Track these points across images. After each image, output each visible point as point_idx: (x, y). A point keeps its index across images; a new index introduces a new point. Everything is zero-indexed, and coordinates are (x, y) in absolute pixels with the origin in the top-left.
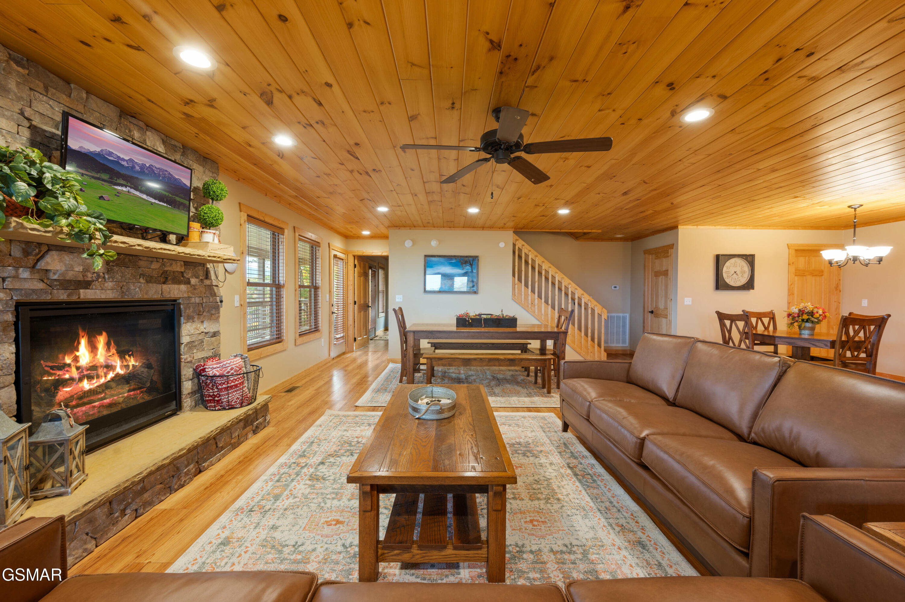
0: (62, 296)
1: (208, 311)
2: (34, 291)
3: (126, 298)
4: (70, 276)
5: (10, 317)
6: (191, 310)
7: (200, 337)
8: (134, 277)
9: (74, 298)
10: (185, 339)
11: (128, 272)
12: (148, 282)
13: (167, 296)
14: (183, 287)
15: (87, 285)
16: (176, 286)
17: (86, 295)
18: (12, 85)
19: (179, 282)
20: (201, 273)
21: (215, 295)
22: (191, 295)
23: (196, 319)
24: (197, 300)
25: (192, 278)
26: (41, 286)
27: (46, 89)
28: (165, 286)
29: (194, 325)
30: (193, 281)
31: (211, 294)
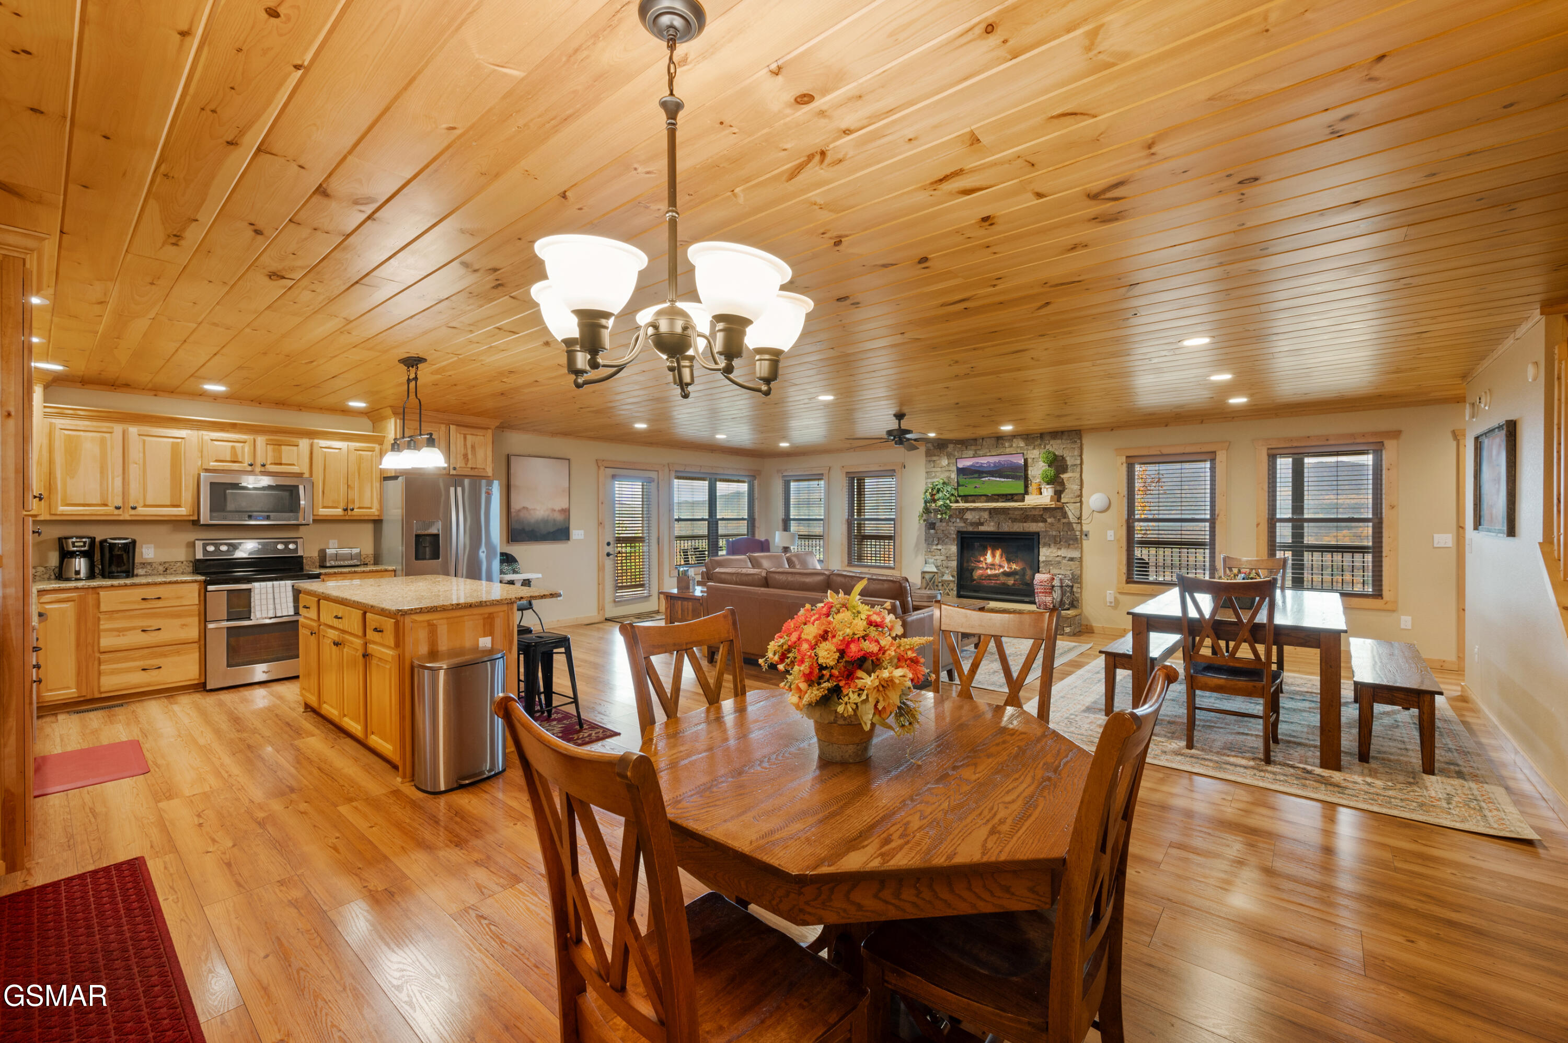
0: (970, 529)
1: (1066, 542)
2: (962, 527)
3: (1000, 530)
4: (974, 520)
5: (955, 536)
6: (1047, 539)
7: (1058, 559)
8: (1005, 519)
9: (976, 530)
10: (1042, 558)
11: (1002, 517)
12: (1012, 522)
13: (1027, 530)
14: (1041, 525)
15: (982, 524)
16: (1035, 524)
17: (982, 528)
18: (956, 453)
19: (1037, 521)
20: (1059, 515)
21: (1073, 529)
22: (1048, 529)
23: (1052, 545)
24: (1054, 533)
25: (1050, 518)
26: (963, 525)
27: (967, 448)
28: (1025, 524)
29: (1050, 550)
30: (1049, 520)
31: (1069, 529)
